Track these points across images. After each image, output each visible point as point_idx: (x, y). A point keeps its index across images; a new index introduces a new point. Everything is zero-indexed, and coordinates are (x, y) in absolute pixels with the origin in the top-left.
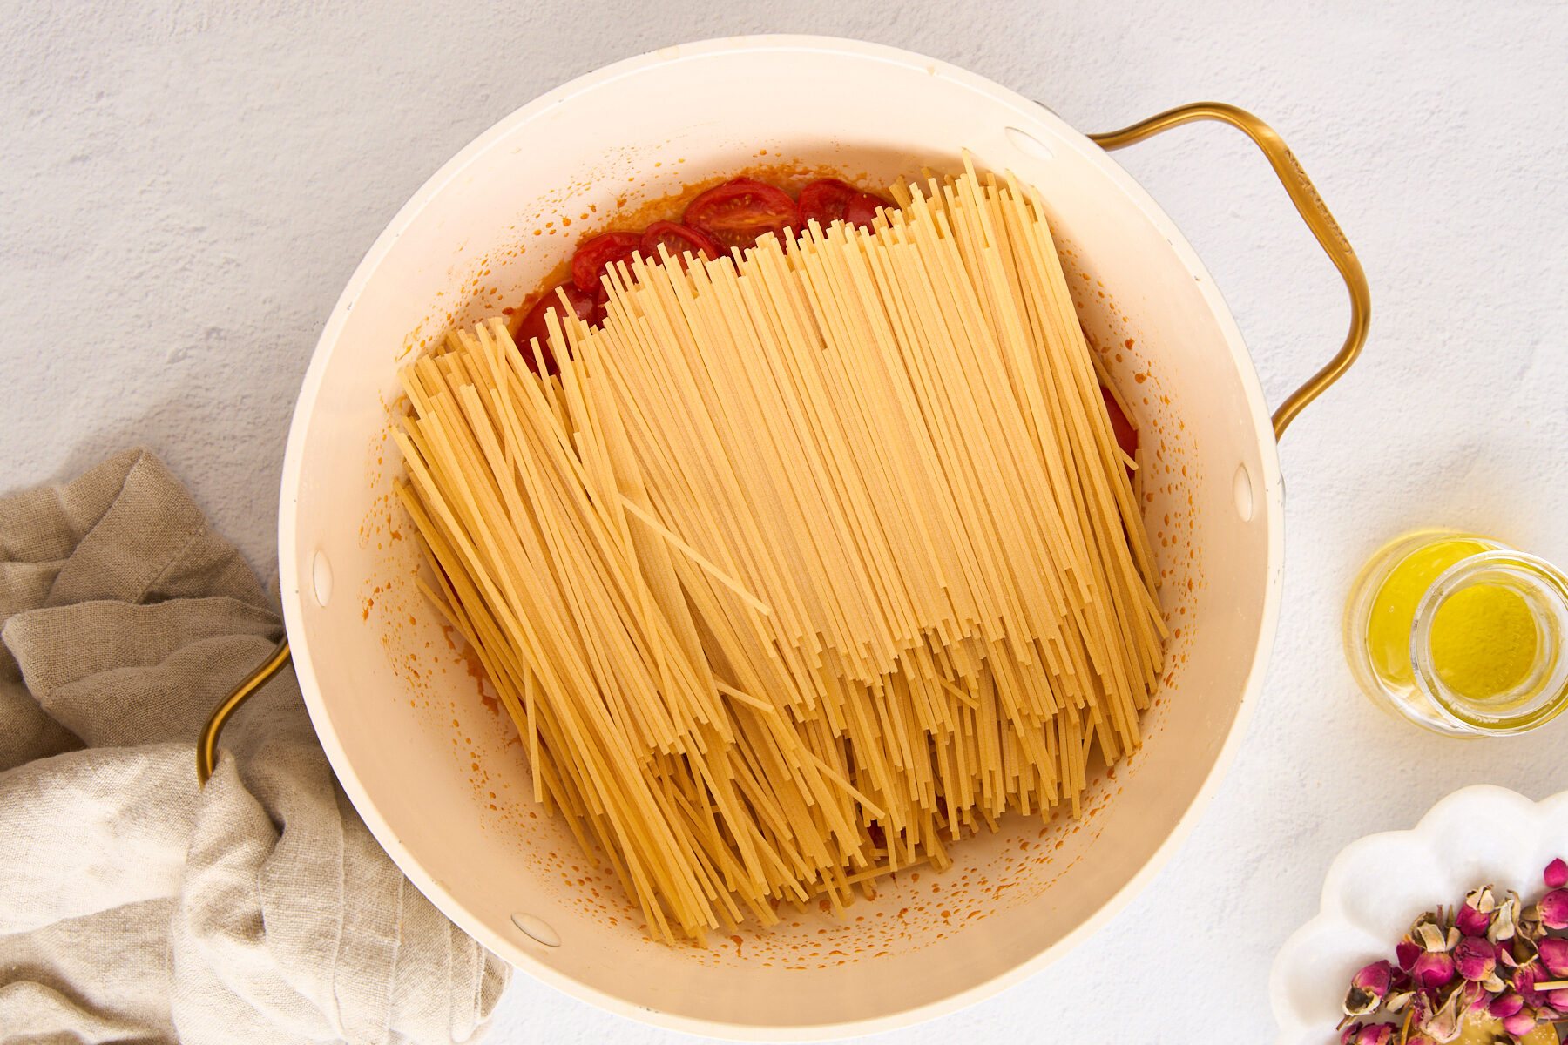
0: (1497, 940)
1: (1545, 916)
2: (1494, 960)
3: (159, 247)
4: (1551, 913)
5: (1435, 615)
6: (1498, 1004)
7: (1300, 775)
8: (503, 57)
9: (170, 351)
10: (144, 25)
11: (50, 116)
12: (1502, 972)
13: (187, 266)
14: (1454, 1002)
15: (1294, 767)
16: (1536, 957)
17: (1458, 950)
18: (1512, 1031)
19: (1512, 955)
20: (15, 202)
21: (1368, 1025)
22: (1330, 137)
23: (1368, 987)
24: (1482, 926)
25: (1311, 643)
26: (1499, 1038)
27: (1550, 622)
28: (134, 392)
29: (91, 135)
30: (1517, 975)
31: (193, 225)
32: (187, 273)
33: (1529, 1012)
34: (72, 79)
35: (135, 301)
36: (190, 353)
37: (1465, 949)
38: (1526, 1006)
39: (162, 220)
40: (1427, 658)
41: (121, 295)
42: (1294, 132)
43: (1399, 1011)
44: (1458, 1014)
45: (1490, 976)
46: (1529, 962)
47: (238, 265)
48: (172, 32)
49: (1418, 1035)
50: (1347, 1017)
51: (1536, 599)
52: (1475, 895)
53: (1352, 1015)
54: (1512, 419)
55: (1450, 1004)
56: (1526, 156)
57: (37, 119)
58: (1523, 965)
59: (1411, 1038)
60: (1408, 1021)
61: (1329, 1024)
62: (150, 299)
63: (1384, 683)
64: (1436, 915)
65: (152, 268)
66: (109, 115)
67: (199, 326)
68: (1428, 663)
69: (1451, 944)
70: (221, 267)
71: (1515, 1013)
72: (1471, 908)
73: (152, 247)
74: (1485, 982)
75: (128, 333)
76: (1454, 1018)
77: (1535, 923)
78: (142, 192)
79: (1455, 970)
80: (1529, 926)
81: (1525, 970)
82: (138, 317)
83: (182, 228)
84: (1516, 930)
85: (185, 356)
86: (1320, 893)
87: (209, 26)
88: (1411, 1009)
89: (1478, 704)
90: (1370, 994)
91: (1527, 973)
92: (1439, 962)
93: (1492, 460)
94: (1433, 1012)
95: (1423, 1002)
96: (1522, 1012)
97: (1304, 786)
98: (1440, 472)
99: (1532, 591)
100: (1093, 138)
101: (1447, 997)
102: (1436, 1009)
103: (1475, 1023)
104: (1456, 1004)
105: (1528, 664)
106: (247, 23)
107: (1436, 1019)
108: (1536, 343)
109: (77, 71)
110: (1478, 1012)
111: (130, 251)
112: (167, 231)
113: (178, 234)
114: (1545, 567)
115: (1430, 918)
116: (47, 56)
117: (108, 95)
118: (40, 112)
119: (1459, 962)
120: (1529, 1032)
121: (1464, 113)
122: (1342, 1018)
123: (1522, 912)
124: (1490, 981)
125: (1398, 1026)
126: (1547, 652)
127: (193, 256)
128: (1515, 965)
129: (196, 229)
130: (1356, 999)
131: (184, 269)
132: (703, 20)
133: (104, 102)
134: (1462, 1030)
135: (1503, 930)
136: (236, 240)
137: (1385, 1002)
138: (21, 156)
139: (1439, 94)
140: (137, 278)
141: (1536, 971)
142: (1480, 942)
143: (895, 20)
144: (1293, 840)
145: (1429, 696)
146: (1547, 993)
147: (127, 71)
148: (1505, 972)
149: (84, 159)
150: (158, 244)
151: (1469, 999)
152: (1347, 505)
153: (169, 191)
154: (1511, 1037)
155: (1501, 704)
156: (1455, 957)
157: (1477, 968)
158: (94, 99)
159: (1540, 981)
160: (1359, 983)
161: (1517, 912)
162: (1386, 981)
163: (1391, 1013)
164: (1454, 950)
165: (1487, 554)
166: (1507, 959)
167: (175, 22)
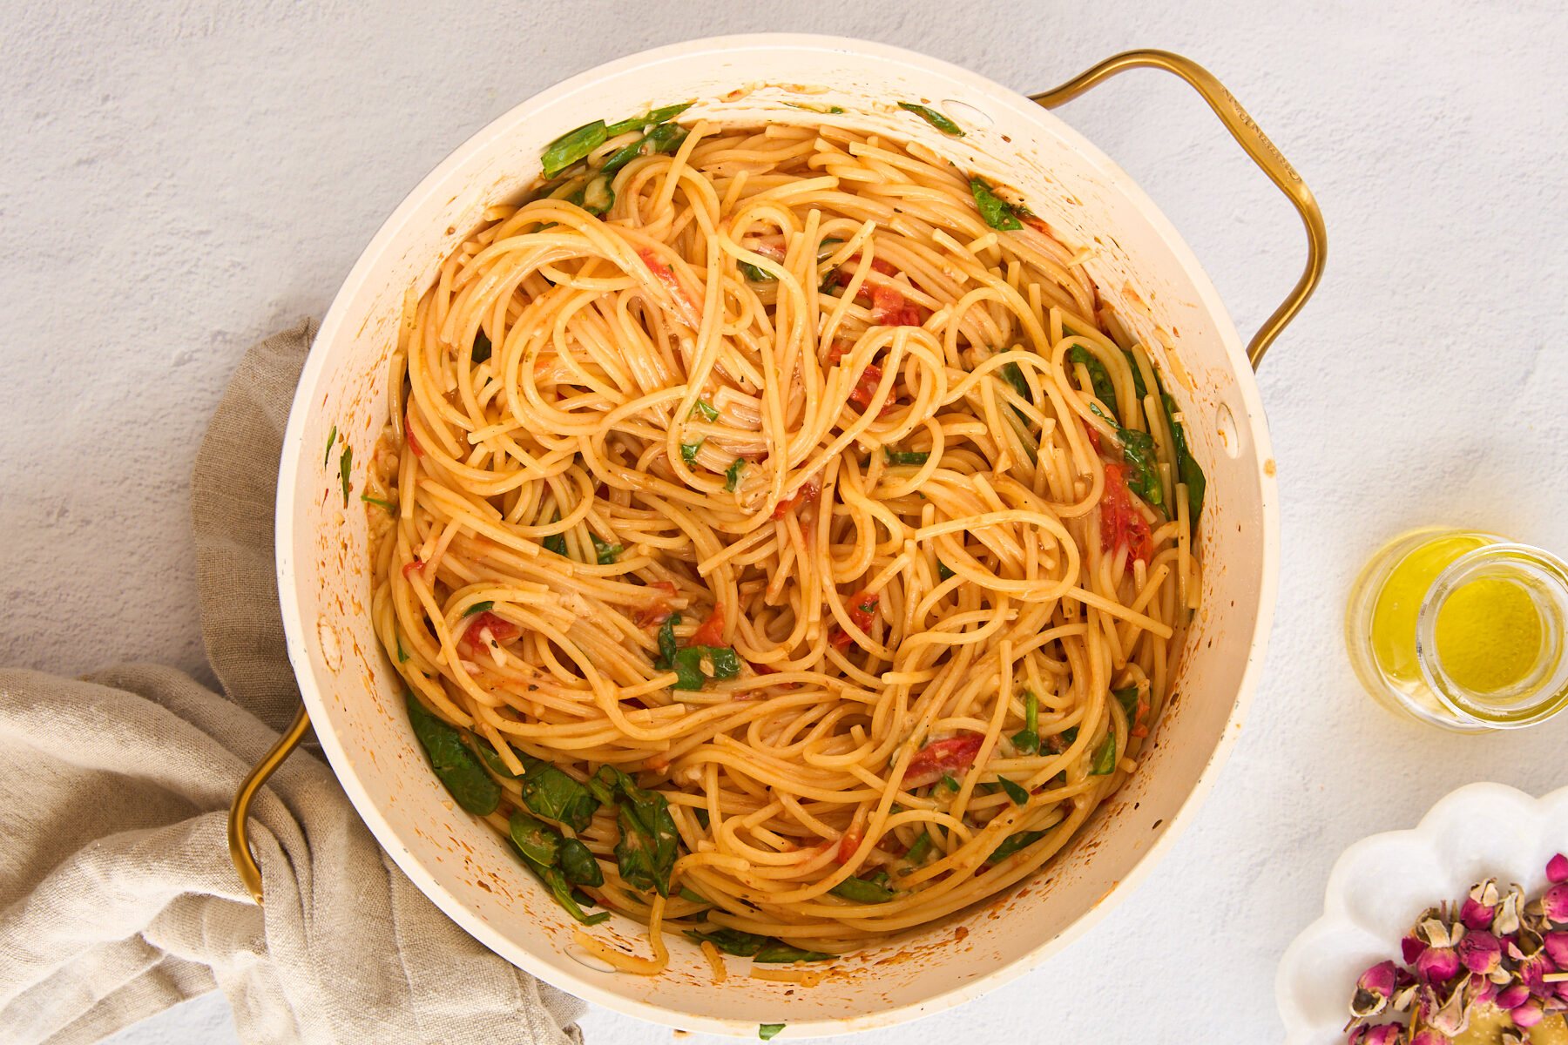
0: (1501, 934)
1: (1551, 911)
2: (1499, 953)
3: (165, 250)
4: (1556, 907)
5: (1440, 609)
6: (1504, 995)
7: (1304, 778)
8: (510, 61)
9: (175, 354)
10: (150, 29)
11: (56, 119)
12: (1508, 964)
13: (193, 270)
14: (1459, 996)
15: (1298, 772)
16: (1542, 948)
17: (1463, 944)
18: (1520, 1022)
19: (1518, 946)
20: (20, 205)
21: (1375, 1027)
22: (1334, 142)
23: (1374, 988)
24: (1486, 920)
25: (1314, 647)
26: (1506, 1030)
27: (1554, 614)
28: (139, 395)
29: (98, 138)
30: (1525, 968)
31: (198, 228)
32: (193, 276)
33: (1536, 1003)
34: (78, 82)
35: (141, 304)
36: (196, 356)
37: (1470, 943)
38: (1532, 996)
39: (168, 223)
40: (1434, 652)
41: (127, 298)
42: (1298, 138)
43: (1407, 1009)
44: (1464, 1007)
45: (1496, 968)
46: (1536, 953)
47: (243, 268)
48: (178, 35)
49: (1425, 1030)
50: (1354, 1019)
51: (1540, 592)
52: (1478, 889)
53: (1359, 1016)
54: (1516, 423)
55: (1456, 997)
56: (1529, 162)
57: (42, 122)
58: (1530, 957)
59: (1419, 1033)
60: (1415, 1016)
61: (1336, 1025)
62: (155, 302)
63: (1389, 679)
64: (1440, 911)
65: (159, 270)
66: (114, 118)
67: (204, 329)
68: (1434, 657)
69: (1456, 939)
70: (227, 271)
71: (1521, 1003)
72: (1474, 901)
73: (158, 250)
74: (1491, 974)
75: (133, 336)
76: (1461, 1011)
77: (1540, 918)
78: (148, 195)
79: (1460, 964)
80: (1533, 920)
81: (1532, 962)
82: (143, 320)
83: (187, 231)
84: (1520, 923)
85: (190, 360)
86: (1324, 897)
87: (215, 29)
88: (1418, 1003)
89: (1484, 698)
90: (1376, 995)
91: (1535, 965)
92: (1444, 957)
93: (1495, 465)
94: (1440, 1006)
95: (1429, 996)
96: (1529, 1003)
97: (1307, 790)
98: (1443, 477)
99: (1536, 584)
100: (1033, 99)
101: (1453, 990)
102: (1442, 1003)
103: (1483, 1015)
104: (1462, 996)
105: (1533, 659)
106: (253, 26)
107: (1443, 1012)
108: (1541, 348)
109: (82, 75)
110: (1486, 1005)
111: (135, 254)
112: (172, 234)
113: (184, 236)
114: (1548, 559)
115: (1434, 914)
116: (53, 59)
117: (114, 98)
118: (45, 115)
119: (1465, 956)
120: (1536, 1023)
121: (1468, 119)
122: (1349, 1020)
123: (1527, 906)
124: (1496, 973)
125: (1404, 1026)
126: (1552, 644)
127: (199, 259)
128: (1522, 957)
129: (201, 232)
130: (1363, 1001)
131: (190, 272)
132: (709, 25)
133: (110, 105)
134: (1470, 1022)
135: (1508, 923)
136: (242, 243)
137: (1392, 1001)
138: (27, 159)
139: (1443, 99)
140: (142, 280)
141: (1543, 962)
142: (1484, 935)
143: (900, 25)
144: (1296, 844)
145: (1436, 690)
146: (1556, 984)
147: (133, 74)
148: (1511, 964)
149: (90, 162)
150: (164, 247)
151: (1475, 991)
152: (1351, 510)
153: (175, 195)
154: (1519, 1029)
155: (1508, 696)
156: (1460, 951)
157: (1482, 962)
158: (100, 102)
159: (1548, 973)
160: (1365, 984)
161: (1521, 905)
162: (1391, 980)
163: (1398, 1012)
164: (1459, 944)
165: (1487, 548)
166: (1514, 951)
167: (181, 25)
